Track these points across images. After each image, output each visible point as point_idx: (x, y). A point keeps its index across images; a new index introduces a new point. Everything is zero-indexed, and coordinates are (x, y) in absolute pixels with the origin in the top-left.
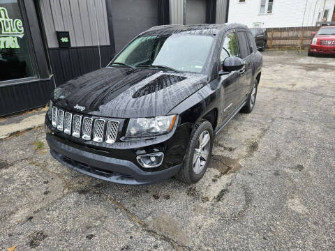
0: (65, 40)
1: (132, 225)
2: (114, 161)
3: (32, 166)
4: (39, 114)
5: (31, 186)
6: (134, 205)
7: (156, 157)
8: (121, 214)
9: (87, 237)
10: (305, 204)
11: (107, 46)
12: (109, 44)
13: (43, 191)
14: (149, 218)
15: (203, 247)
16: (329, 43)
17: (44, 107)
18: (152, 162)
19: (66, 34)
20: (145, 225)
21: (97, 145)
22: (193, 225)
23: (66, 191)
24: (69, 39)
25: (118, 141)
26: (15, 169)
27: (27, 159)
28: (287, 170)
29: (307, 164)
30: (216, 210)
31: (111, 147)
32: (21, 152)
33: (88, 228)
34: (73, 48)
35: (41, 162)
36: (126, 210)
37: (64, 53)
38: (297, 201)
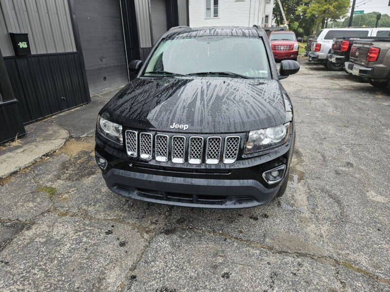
0: (23, 45)
1: (258, 252)
2: (236, 183)
3: (68, 218)
4: (11, 150)
5: (93, 242)
6: (241, 232)
7: (279, 171)
8: (236, 244)
9: (223, 277)
10: (381, 195)
11: (73, 53)
12: (75, 50)
13: (117, 243)
14: (267, 240)
15: (340, 252)
16: (282, 48)
17: (13, 140)
18: (275, 177)
19: (24, 37)
20: (271, 249)
21: (213, 167)
22: (313, 235)
23: (146, 236)
24: (28, 44)
25: (240, 158)
26: (44, 227)
27: (48, 211)
28: (344, 169)
29: (352, 160)
30: (320, 217)
31: (232, 167)
32: (31, 205)
33: (215, 267)
34: (34, 56)
35: (75, 210)
36: (236, 238)
37: (22, 63)
38: (374, 194)
